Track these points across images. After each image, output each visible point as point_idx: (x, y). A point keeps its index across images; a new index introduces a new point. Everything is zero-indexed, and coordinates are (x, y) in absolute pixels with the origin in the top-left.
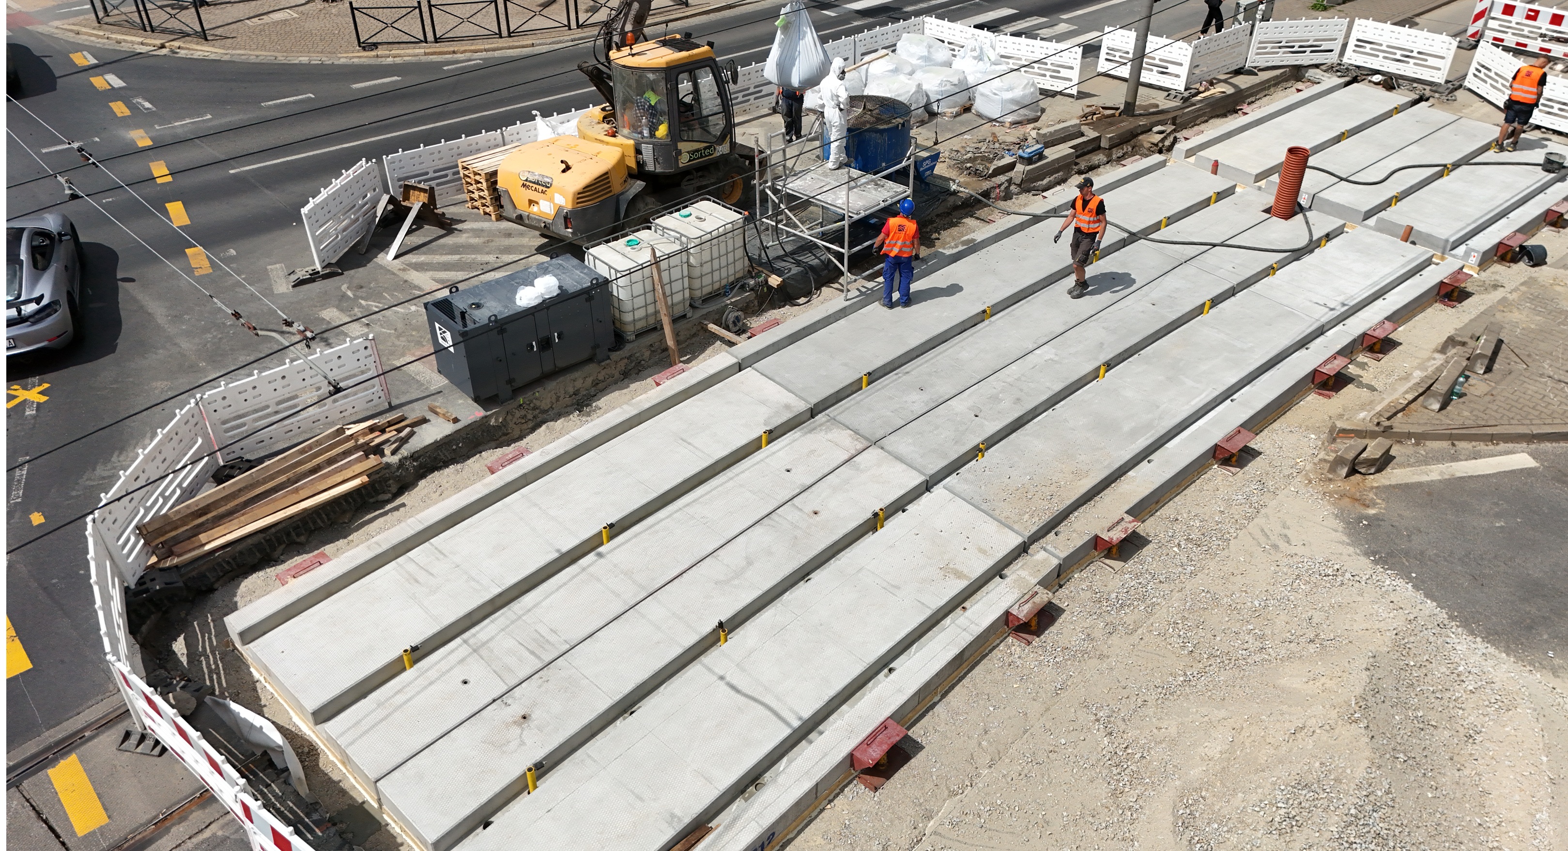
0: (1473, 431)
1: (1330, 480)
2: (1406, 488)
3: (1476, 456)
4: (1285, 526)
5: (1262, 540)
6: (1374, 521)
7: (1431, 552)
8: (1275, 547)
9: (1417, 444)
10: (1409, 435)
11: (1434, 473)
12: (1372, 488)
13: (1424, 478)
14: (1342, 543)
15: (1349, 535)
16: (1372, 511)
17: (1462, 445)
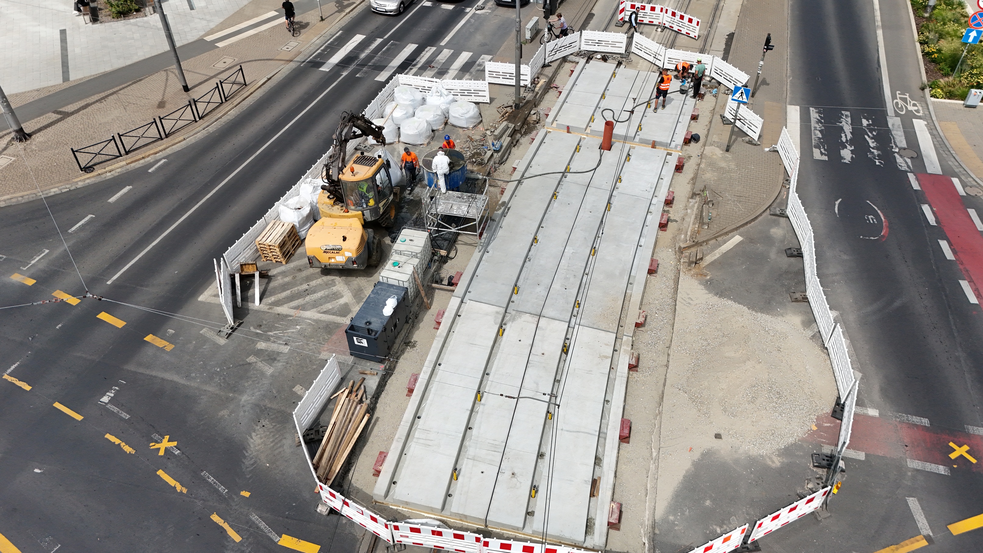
0: (721, 233)
1: (690, 270)
2: (712, 263)
3: (725, 242)
4: (688, 294)
5: (684, 302)
6: (711, 280)
7: (732, 286)
8: (689, 303)
9: (707, 244)
10: (703, 242)
11: (717, 254)
12: (703, 268)
13: (716, 257)
14: (706, 294)
15: (707, 290)
16: (708, 277)
17: (719, 239)
